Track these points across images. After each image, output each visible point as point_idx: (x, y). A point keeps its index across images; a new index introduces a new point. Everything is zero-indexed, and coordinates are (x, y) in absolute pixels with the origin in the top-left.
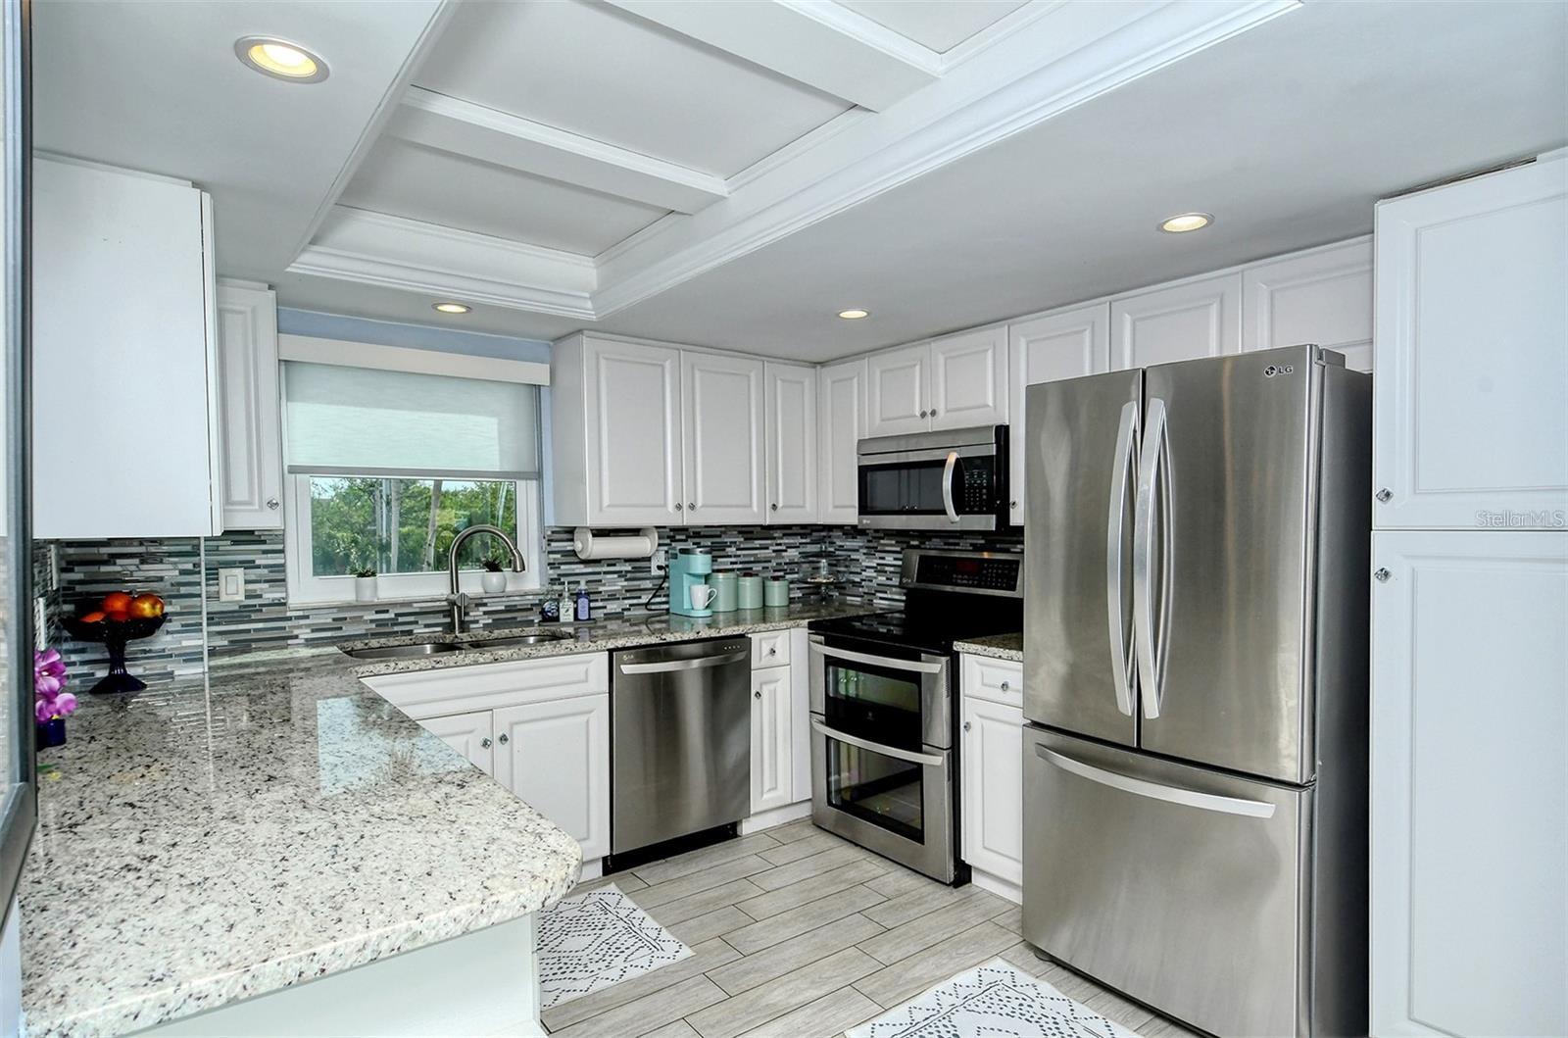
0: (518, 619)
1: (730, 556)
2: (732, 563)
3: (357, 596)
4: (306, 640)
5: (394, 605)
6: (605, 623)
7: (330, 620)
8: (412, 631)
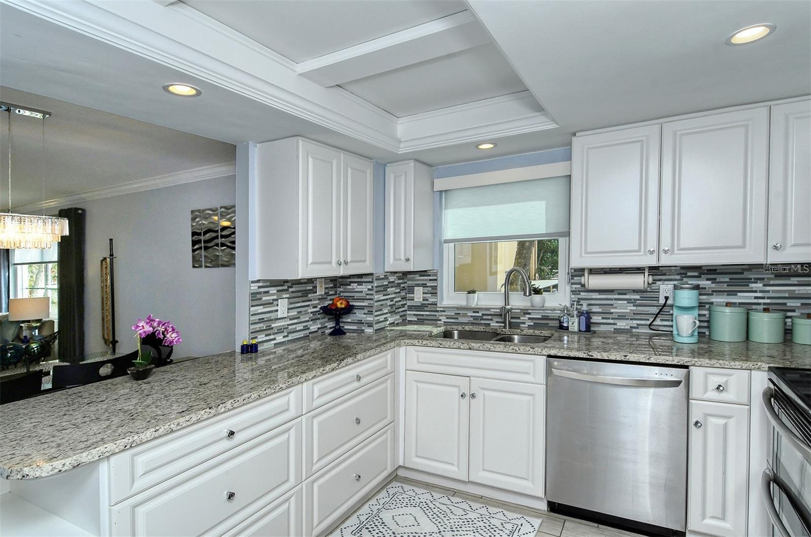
0: (550, 325)
1: (756, 292)
2: (756, 298)
3: (467, 303)
4: (445, 322)
5: (481, 309)
6: (615, 335)
7: (453, 314)
8: (490, 324)
